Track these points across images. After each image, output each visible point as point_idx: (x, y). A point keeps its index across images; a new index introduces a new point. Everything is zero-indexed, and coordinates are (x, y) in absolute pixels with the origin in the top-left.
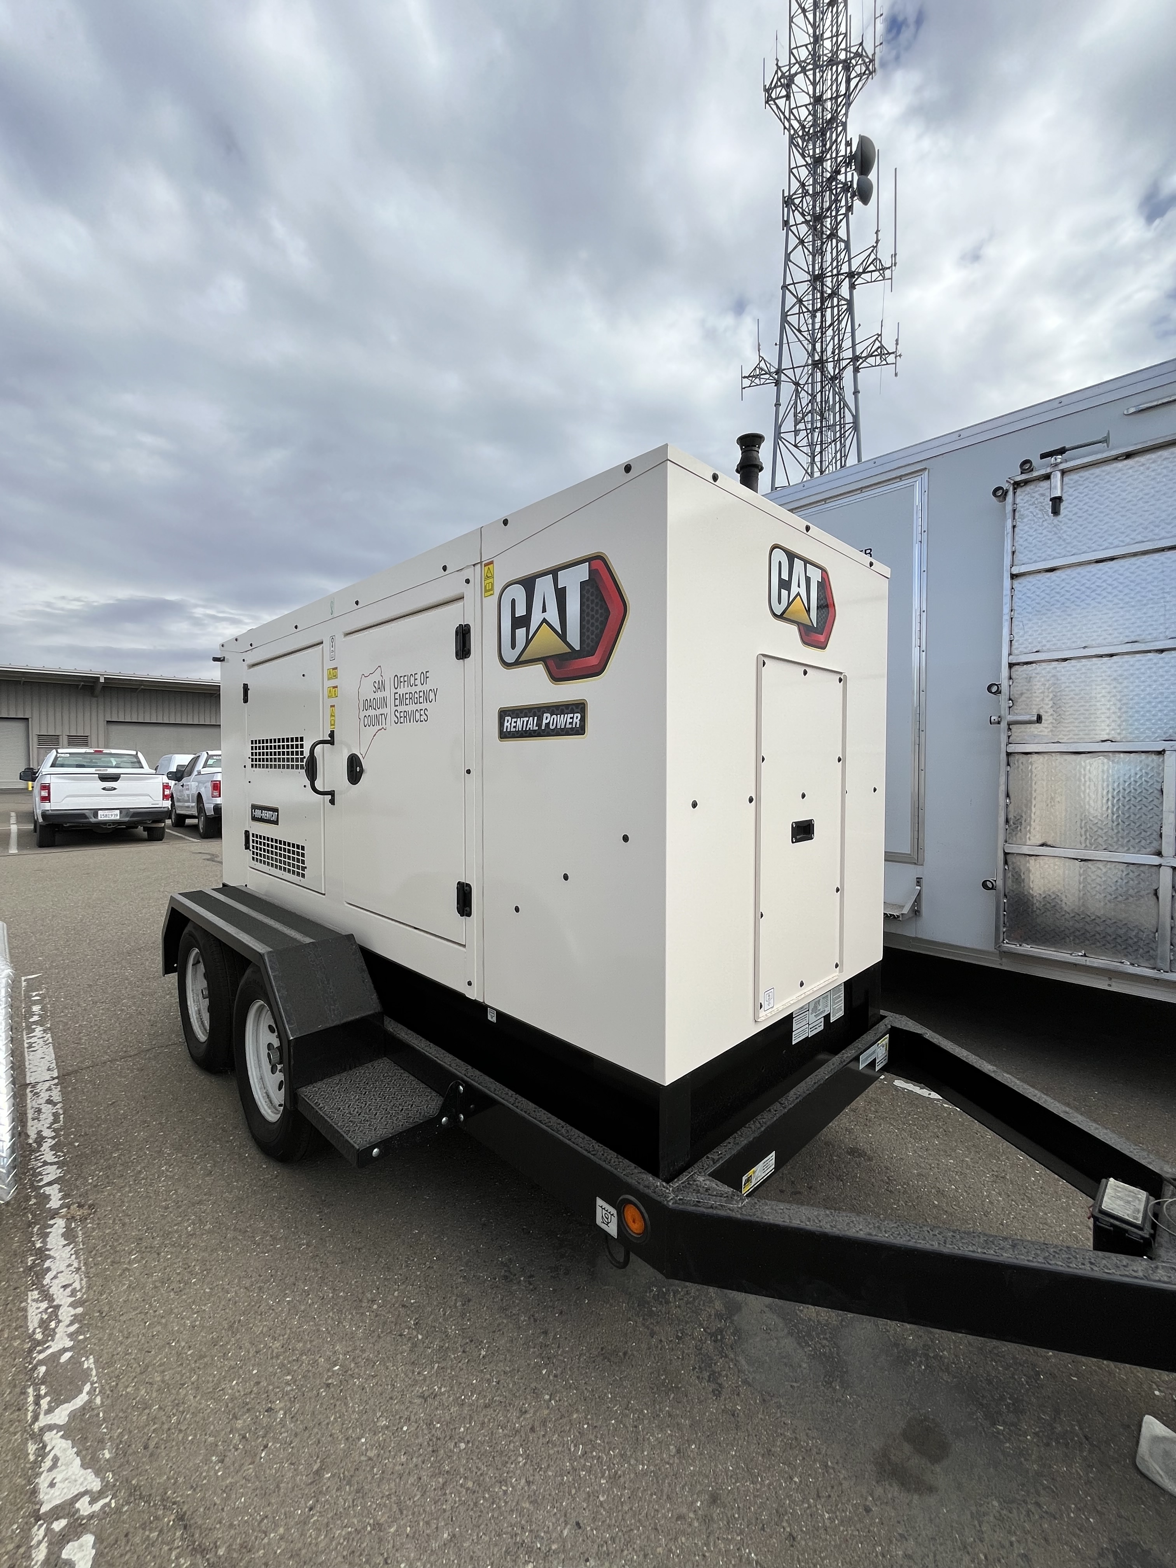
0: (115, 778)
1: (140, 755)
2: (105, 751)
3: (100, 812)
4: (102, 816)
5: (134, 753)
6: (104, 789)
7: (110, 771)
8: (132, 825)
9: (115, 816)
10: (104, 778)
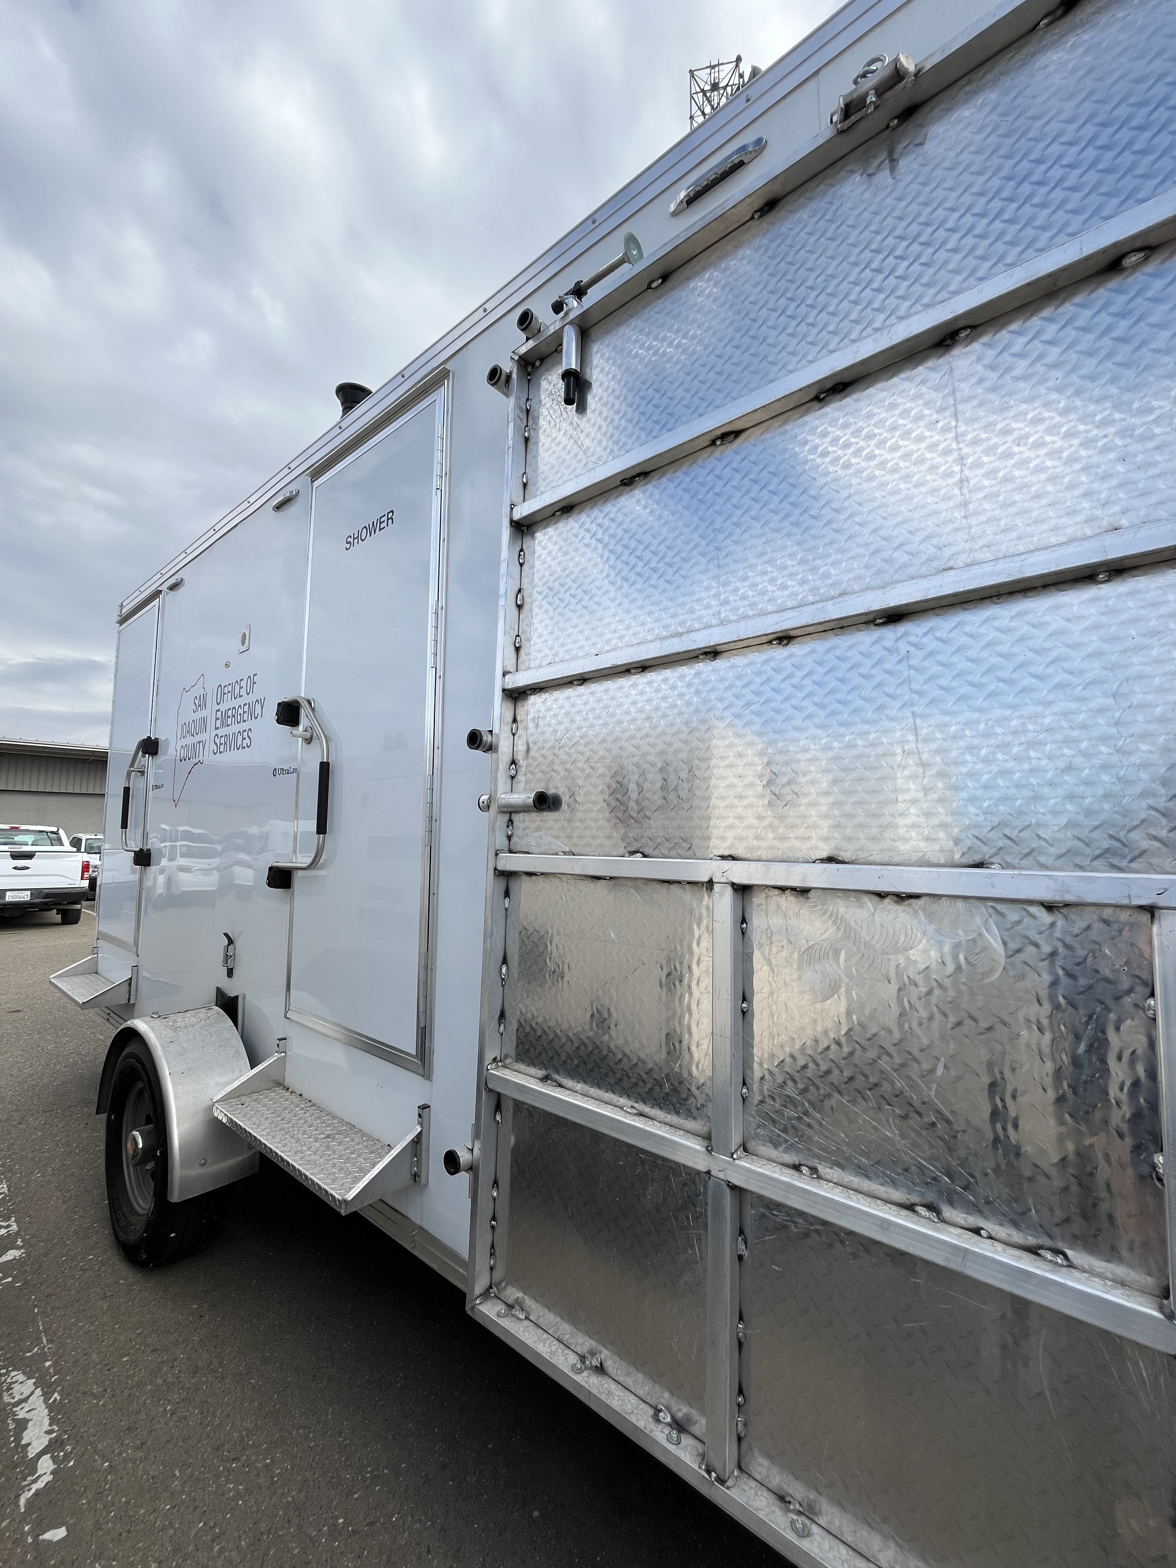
0: (29, 856)
1: (61, 832)
2: (23, 827)
3: (8, 893)
4: (10, 897)
5: (55, 829)
6: (15, 868)
7: (25, 848)
8: (45, 907)
9: (26, 897)
10: (15, 856)
